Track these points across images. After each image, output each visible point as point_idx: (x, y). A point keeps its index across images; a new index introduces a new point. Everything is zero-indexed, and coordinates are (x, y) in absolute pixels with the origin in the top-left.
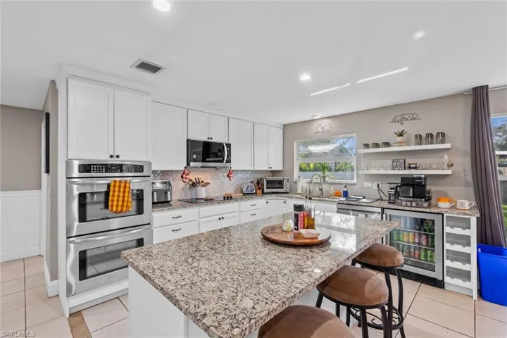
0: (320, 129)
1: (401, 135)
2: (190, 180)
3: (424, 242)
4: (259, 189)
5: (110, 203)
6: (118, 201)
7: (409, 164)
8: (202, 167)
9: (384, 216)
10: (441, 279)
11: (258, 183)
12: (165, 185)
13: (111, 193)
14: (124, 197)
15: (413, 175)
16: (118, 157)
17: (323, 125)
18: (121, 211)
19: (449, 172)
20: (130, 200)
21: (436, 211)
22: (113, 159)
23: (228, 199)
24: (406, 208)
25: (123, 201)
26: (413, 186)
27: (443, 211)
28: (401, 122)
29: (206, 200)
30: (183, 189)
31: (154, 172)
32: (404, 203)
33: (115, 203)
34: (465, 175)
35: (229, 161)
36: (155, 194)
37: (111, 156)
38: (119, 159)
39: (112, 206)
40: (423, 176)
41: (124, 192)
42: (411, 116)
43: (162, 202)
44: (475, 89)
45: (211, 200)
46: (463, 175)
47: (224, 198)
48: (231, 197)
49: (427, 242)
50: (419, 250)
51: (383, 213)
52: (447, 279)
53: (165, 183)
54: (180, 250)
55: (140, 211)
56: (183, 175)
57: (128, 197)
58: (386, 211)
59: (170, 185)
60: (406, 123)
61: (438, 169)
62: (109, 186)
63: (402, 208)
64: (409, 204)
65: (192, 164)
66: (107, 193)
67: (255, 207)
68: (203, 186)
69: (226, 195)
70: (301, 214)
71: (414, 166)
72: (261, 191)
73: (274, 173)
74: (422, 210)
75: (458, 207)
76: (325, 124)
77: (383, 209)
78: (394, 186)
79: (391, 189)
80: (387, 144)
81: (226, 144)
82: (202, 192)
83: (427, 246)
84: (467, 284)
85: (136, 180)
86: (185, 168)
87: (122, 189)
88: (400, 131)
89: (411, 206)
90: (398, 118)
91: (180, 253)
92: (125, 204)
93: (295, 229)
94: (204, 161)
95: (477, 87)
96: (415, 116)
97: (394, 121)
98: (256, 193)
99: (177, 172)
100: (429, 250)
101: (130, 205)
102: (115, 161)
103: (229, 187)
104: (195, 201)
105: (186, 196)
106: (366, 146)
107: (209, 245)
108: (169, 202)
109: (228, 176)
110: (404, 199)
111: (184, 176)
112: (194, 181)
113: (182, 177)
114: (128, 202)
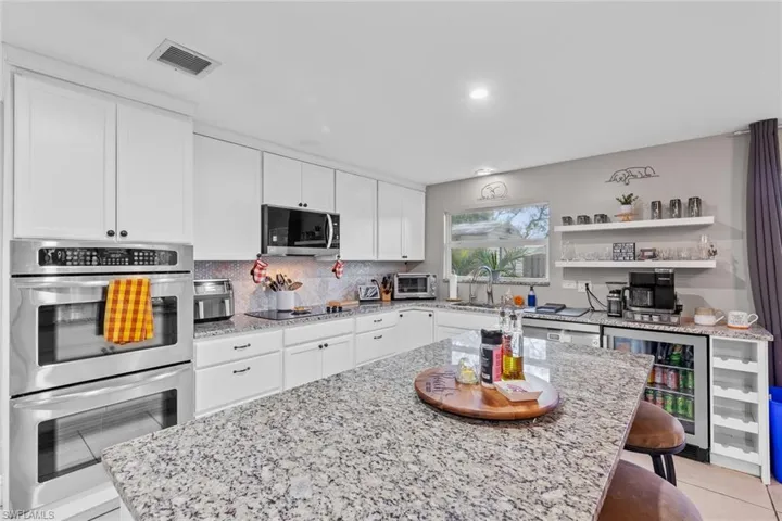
0: (487, 193)
1: (627, 201)
2: (268, 278)
3: (672, 383)
4: (387, 292)
5: (107, 325)
6: (123, 320)
7: (643, 251)
8: (288, 255)
9: (605, 338)
10: (706, 447)
11: (385, 282)
12: (220, 288)
13: (109, 306)
14: (136, 312)
15: (654, 269)
16: (124, 234)
17: (493, 186)
18: (131, 340)
19: (711, 264)
20: (149, 317)
21: (697, 330)
22: (113, 238)
23: (334, 311)
24: (642, 326)
25: (134, 320)
26: (652, 287)
27: (709, 331)
28: (625, 180)
29: (295, 313)
30: (254, 293)
31: (200, 264)
32: (638, 317)
33: (118, 325)
34: (735, 270)
35: (336, 246)
36: (201, 304)
37: (111, 234)
38: (128, 238)
39: (111, 330)
40: (671, 271)
41: (137, 302)
42: (642, 171)
43: (214, 318)
44: (755, 127)
45: (305, 313)
46: (731, 270)
47: (328, 309)
48: (340, 308)
49: (678, 384)
50: (663, 396)
51: (602, 334)
52: (716, 448)
53: (222, 283)
54: (243, 441)
55: (170, 337)
56: (254, 269)
57: (145, 311)
58: (607, 330)
59: (230, 287)
60: (633, 181)
61: (689, 259)
62: (105, 290)
63: (637, 325)
64: (646, 318)
65: (272, 250)
66: (102, 305)
67: (380, 325)
68: (290, 289)
69: (330, 303)
70: (496, 349)
71: (650, 253)
72: (389, 296)
73: (409, 265)
74: (671, 328)
75: (730, 324)
76: (496, 185)
77: (602, 327)
78: (620, 287)
79: (611, 292)
80: (603, 218)
81: (331, 216)
82: (289, 300)
83: (678, 390)
84: (751, 457)
85: (164, 279)
86: (259, 256)
87: (132, 297)
88: (626, 196)
89: (651, 322)
90: (620, 175)
91: (242, 447)
92: (139, 325)
93: (486, 380)
94: (290, 244)
95: (758, 123)
96: (649, 171)
97: (613, 179)
98: (381, 299)
99: (243, 263)
100: (679, 396)
101: (149, 327)
102: (117, 242)
103: (335, 290)
104: (276, 317)
105: (260, 306)
106: (568, 220)
107: (308, 423)
108: (227, 318)
109: (334, 271)
110: (638, 309)
111: (256, 271)
112: (274, 279)
113: (252, 273)
114: (144, 321)
